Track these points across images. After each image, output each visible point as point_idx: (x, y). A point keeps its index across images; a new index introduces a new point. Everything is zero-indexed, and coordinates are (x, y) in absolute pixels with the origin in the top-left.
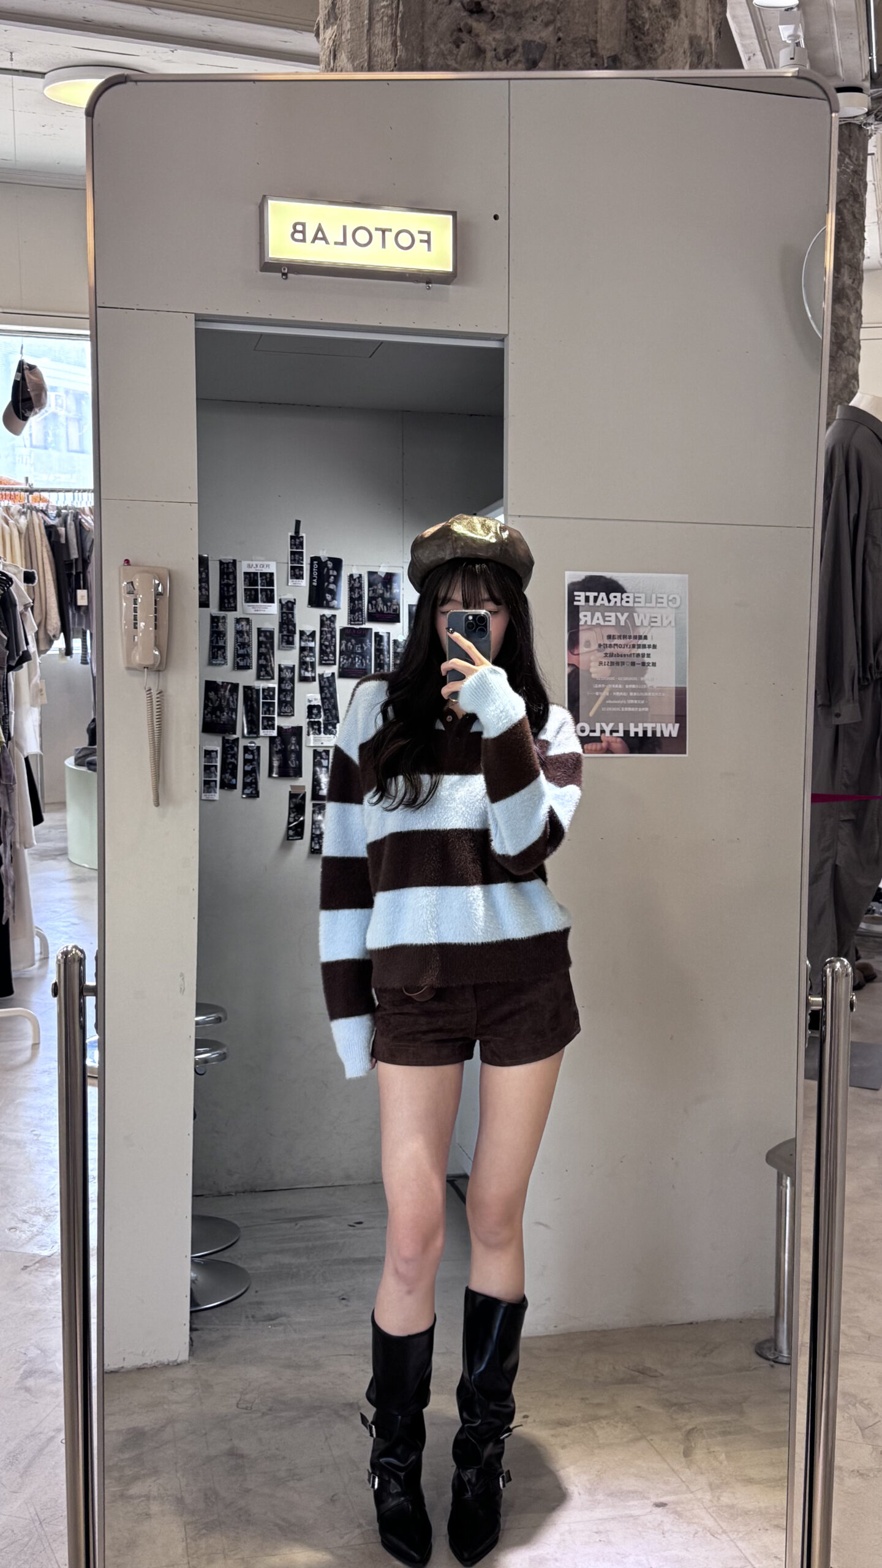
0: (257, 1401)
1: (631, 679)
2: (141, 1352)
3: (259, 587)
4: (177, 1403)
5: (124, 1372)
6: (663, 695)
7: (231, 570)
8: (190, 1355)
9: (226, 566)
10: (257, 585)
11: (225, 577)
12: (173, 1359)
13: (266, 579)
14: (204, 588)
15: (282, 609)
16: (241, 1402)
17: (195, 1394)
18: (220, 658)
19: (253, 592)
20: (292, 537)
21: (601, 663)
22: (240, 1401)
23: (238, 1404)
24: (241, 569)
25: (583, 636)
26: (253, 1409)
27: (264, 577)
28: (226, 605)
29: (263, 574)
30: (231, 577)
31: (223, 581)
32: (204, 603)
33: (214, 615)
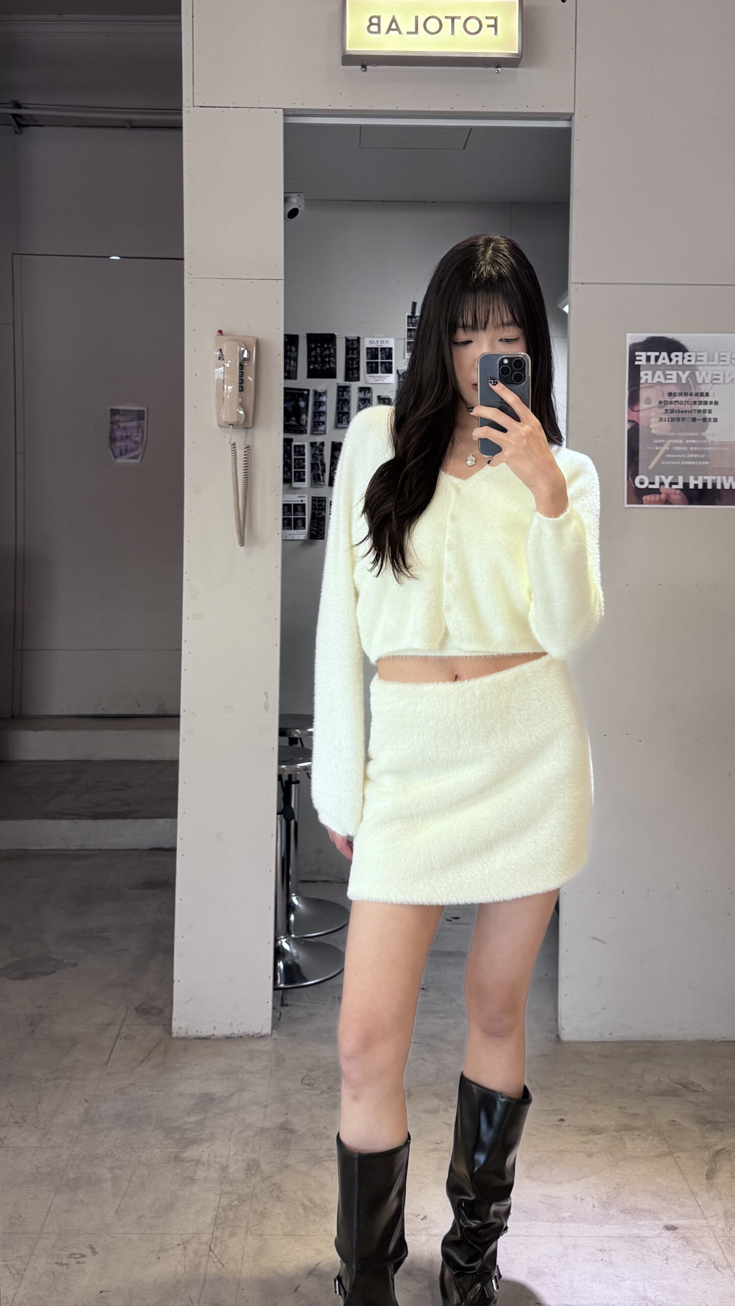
0: (320, 1079)
2: (229, 1023)
3: (380, 361)
4: (251, 1073)
5: (214, 1040)
7: (355, 346)
8: (272, 1029)
9: (351, 342)
10: (377, 359)
11: (350, 352)
12: (257, 1031)
13: (385, 353)
14: (332, 362)
15: (399, 379)
16: (306, 1078)
17: (268, 1066)
18: (344, 423)
19: (374, 365)
20: (409, 317)
21: (661, 419)
22: (305, 1076)
23: (303, 1079)
24: (364, 346)
25: (644, 394)
26: (315, 1086)
27: (384, 352)
28: (351, 376)
29: (383, 349)
30: (355, 352)
31: (349, 355)
32: (332, 374)
33: (340, 385)
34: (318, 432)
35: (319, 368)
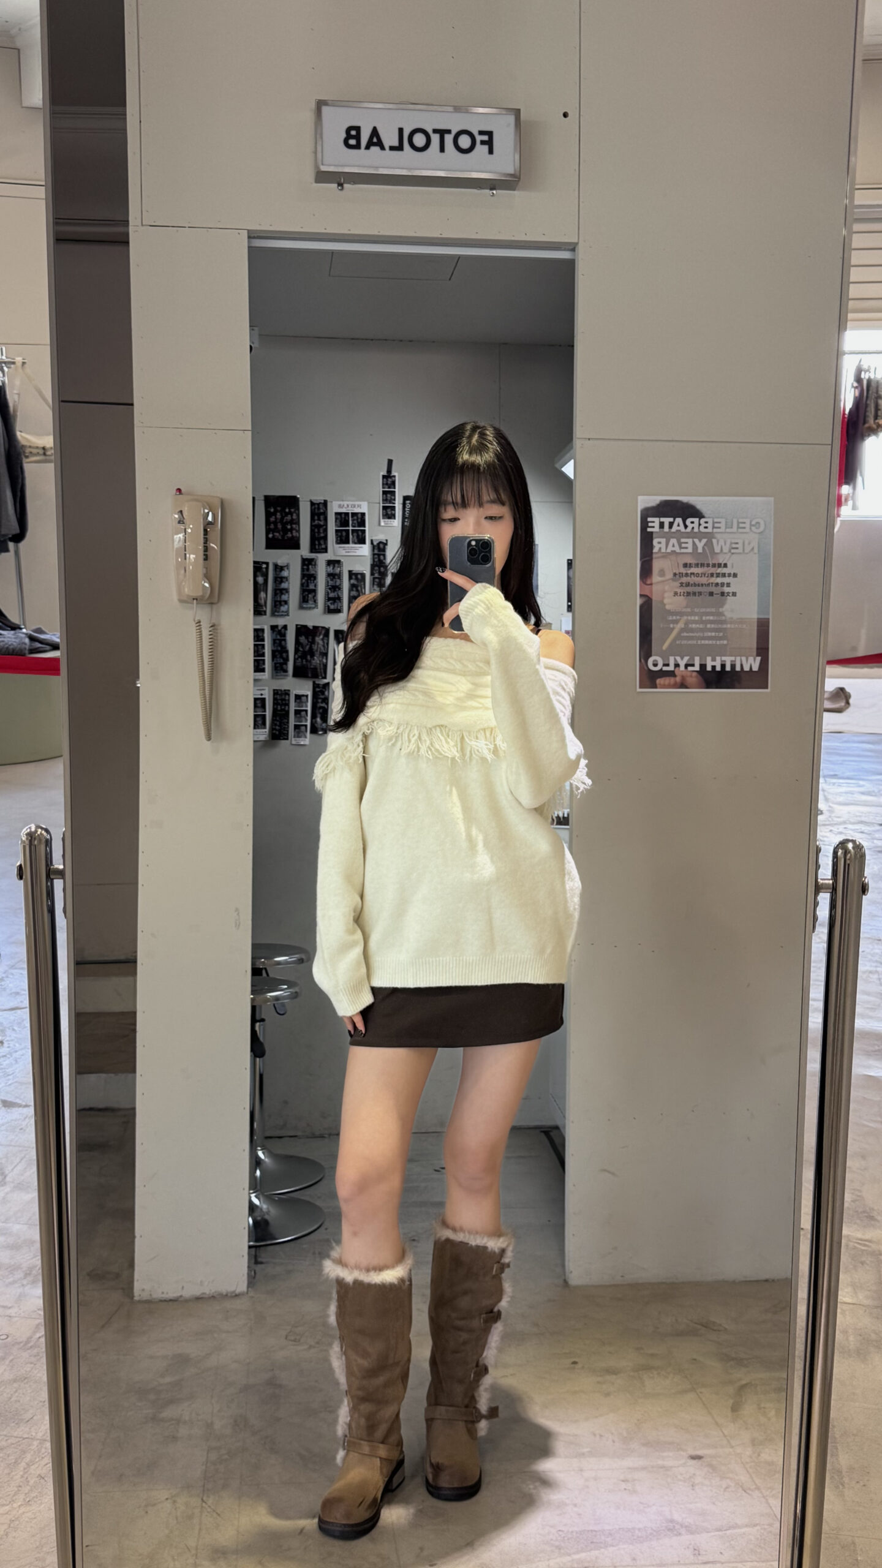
1: (708, 610)
2: (199, 1282)
3: (351, 528)
4: (227, 1332)
6: (744, 626)
7: (322, 511)
8: (248, 1287)
9: (316, 506)
10: (348, 526)
11: (316, 518)
12: (230, 1289)
13: (357, 520)
14: (295, 529)
15: (373, 550)
17: (246, 1324)
18: (310, 602)
19: (344, 534)
20: (384, 477)
21: (676, 594)
24: (332, 509)
25: (657, 565)
27: (355, 518)
28: (317, 547)
29: (354, 514)
30: (322, 517)
31: (314, 522)
32: (295, 544)
33: (304, 557)
34: (281, 614)
35: (280, 538)
